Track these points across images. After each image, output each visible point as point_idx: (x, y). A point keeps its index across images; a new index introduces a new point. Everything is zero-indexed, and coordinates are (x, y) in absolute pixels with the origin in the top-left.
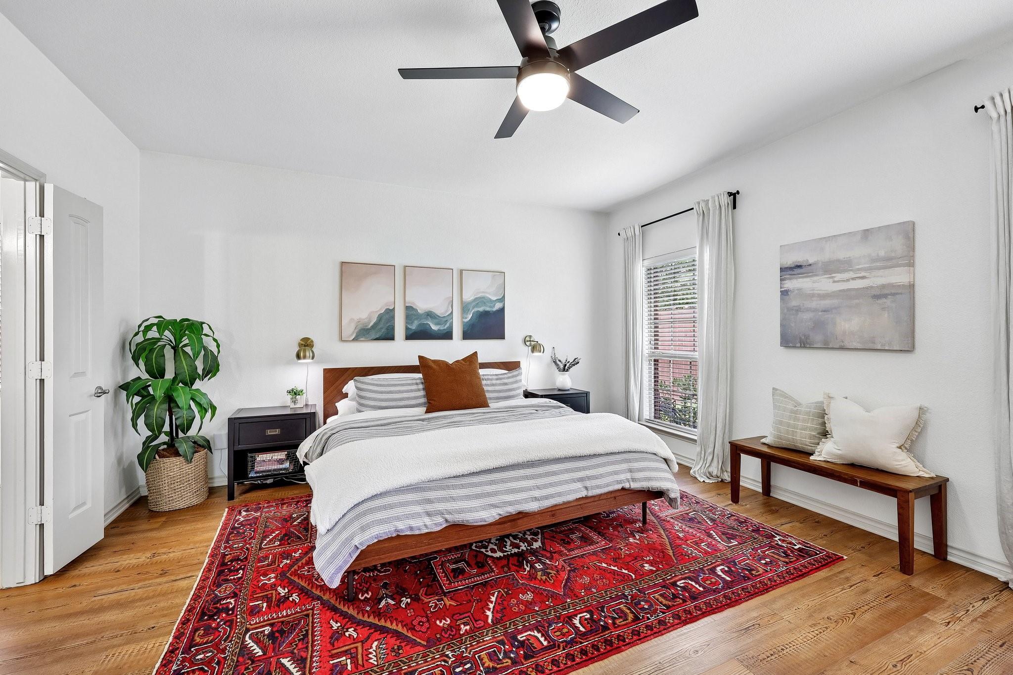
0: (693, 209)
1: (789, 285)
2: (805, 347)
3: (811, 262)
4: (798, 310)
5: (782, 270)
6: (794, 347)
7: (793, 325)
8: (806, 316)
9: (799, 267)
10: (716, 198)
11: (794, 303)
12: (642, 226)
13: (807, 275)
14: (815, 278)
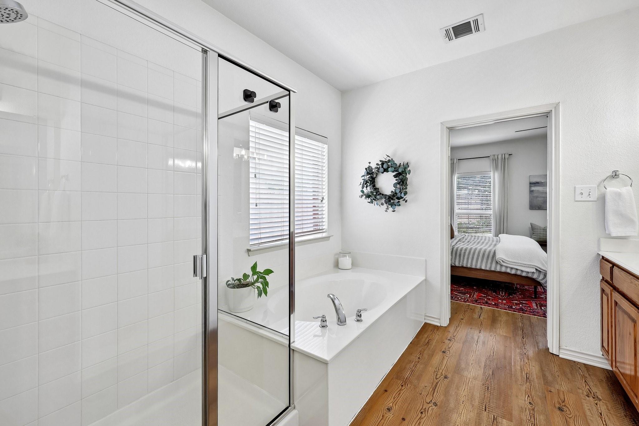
0: (489, 157)
1: (533, 188)
2: (540, 209)
3: (542, 181)
4: (537, 197)
5: (530, 183)
6: (536, 209)
7: (535, 202)
8: (540, 199)
9: (538, 183)
10: (504, 155)
11: (535, 195)
12: (458, 160)
13: (539, 186)
14: (544, 187)
